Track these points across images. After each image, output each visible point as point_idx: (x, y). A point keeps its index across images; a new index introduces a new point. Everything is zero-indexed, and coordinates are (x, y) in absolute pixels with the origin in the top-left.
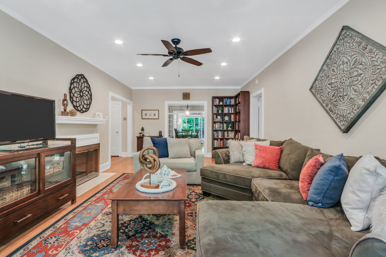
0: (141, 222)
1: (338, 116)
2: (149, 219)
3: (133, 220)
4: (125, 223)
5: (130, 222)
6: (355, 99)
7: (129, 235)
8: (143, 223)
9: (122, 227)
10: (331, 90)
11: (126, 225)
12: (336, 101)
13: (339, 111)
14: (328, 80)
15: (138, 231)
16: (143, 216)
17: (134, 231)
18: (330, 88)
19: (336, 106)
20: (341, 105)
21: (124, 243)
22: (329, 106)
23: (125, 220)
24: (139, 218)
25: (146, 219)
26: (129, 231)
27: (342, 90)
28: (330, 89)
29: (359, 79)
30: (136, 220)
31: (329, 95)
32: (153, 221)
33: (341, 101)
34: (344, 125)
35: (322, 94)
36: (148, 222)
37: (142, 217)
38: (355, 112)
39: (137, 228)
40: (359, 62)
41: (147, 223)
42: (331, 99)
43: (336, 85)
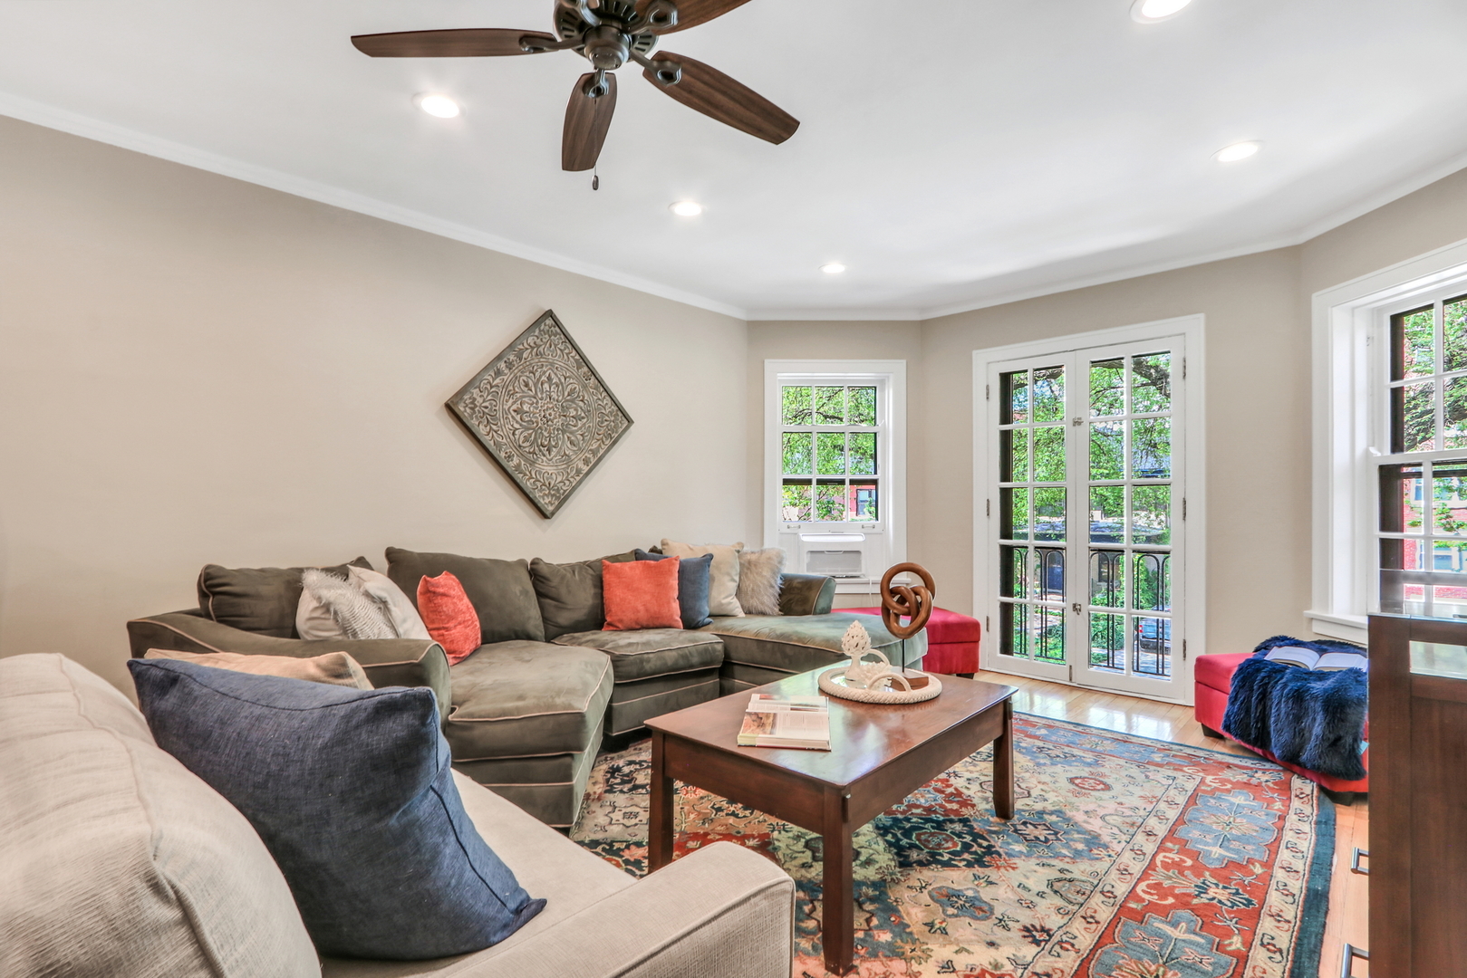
0: (912, 846)
1: (539, 484)
2: (881, 846)
3: (938, 862)
4: (969, 865)
5: (951, 859)
6: (573, 457)
7: (964, 826)
8: (909, 841)
9: (982, 852)
10: (521, 425)
11: (966, 856)
12: (534, 453)
13: (540, 475)
14: (511, 401)
15: (934, 825)
16: (893, 863)
17: (947, 830)
18: (519, 420)
19: (533, 463)
20: (544, 464)
21: (981, 815)
22: (516, 460)
23: (969, 873)
24: (915, 862)
25: (892, 849)
26: (959, 835)
27: (546, 434)
28: (517, 422)
29: (580, 425)
30: (927, 860)
31: (514, 434)
32: (874, 835)
33: (544, 456)
34: (552, 505)
35: (494, 427)
36: (889, 837)
37: (900, 862)
38: (572, 480)
39: (932, 834)
40: (578, 396)
41: (894, 835)
42: (520, 446)
43: (534, 420)
